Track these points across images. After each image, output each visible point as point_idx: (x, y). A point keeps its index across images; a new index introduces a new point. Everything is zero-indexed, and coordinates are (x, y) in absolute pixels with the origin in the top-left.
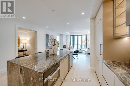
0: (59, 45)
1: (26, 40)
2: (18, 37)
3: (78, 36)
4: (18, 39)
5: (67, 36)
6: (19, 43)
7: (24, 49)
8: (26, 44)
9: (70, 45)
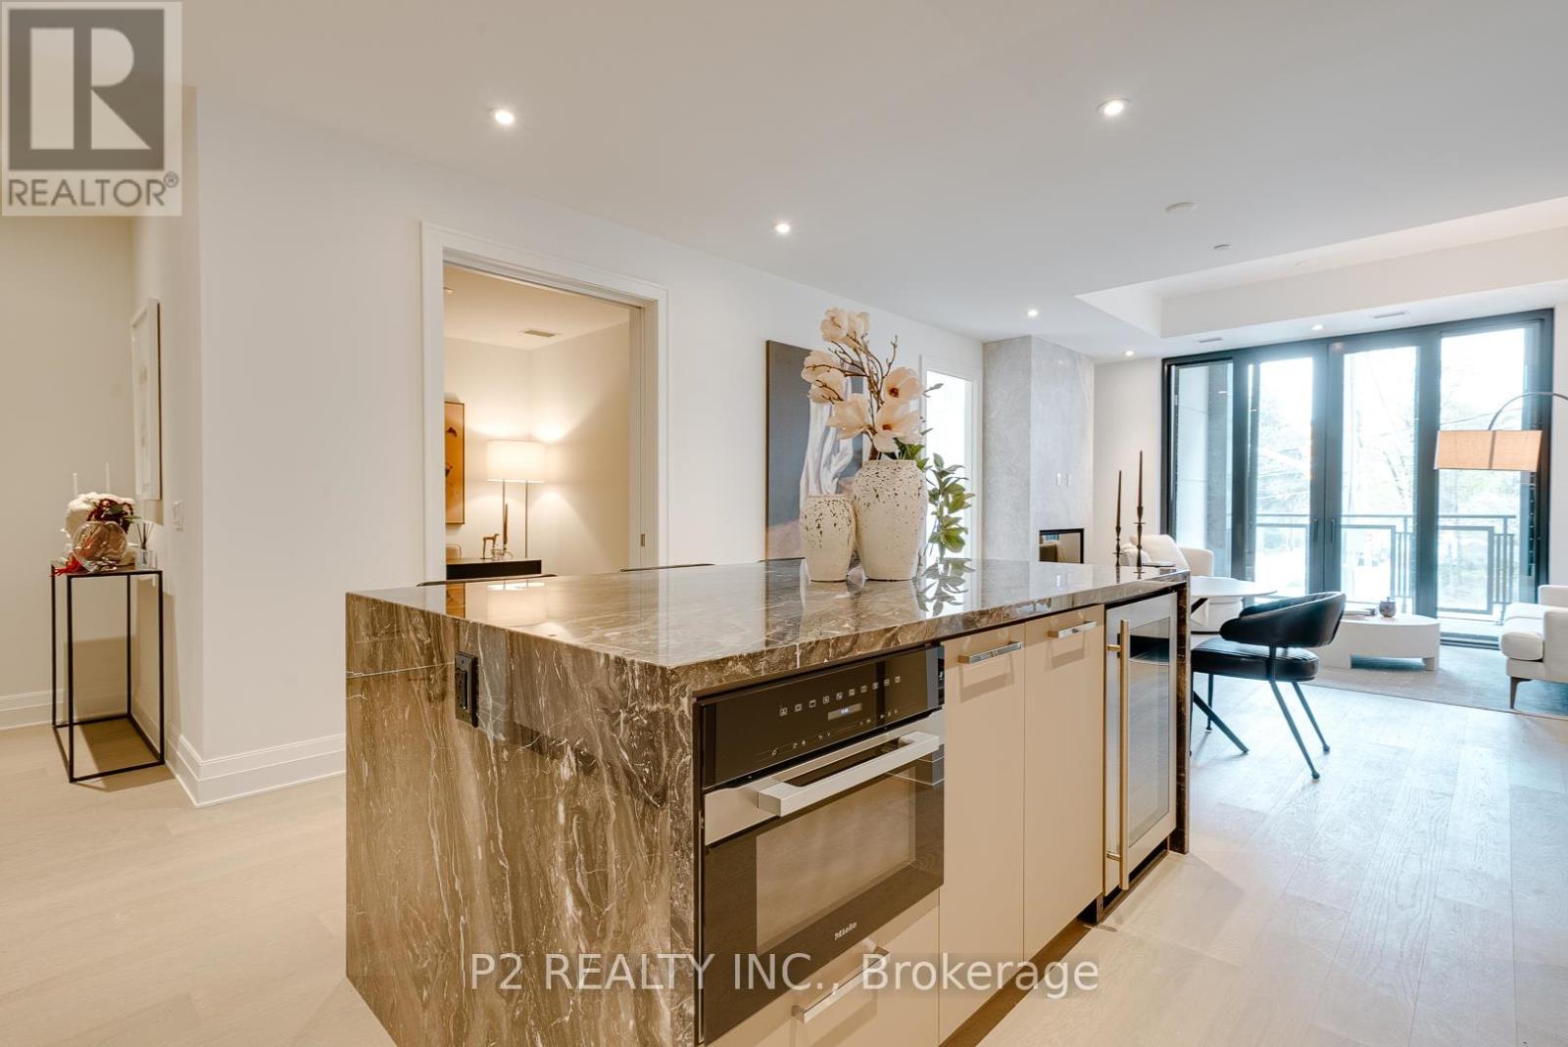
0: (965, 518)
1: (530, 439)
2: (452, 404)
3: (1330, 348)
4: (451, 431)
5: (1107, 370)
6: (455, 478)
7: (507, 559)
8: (528, 490)
9: (1168, 525)
